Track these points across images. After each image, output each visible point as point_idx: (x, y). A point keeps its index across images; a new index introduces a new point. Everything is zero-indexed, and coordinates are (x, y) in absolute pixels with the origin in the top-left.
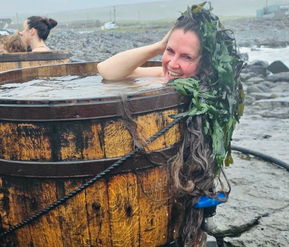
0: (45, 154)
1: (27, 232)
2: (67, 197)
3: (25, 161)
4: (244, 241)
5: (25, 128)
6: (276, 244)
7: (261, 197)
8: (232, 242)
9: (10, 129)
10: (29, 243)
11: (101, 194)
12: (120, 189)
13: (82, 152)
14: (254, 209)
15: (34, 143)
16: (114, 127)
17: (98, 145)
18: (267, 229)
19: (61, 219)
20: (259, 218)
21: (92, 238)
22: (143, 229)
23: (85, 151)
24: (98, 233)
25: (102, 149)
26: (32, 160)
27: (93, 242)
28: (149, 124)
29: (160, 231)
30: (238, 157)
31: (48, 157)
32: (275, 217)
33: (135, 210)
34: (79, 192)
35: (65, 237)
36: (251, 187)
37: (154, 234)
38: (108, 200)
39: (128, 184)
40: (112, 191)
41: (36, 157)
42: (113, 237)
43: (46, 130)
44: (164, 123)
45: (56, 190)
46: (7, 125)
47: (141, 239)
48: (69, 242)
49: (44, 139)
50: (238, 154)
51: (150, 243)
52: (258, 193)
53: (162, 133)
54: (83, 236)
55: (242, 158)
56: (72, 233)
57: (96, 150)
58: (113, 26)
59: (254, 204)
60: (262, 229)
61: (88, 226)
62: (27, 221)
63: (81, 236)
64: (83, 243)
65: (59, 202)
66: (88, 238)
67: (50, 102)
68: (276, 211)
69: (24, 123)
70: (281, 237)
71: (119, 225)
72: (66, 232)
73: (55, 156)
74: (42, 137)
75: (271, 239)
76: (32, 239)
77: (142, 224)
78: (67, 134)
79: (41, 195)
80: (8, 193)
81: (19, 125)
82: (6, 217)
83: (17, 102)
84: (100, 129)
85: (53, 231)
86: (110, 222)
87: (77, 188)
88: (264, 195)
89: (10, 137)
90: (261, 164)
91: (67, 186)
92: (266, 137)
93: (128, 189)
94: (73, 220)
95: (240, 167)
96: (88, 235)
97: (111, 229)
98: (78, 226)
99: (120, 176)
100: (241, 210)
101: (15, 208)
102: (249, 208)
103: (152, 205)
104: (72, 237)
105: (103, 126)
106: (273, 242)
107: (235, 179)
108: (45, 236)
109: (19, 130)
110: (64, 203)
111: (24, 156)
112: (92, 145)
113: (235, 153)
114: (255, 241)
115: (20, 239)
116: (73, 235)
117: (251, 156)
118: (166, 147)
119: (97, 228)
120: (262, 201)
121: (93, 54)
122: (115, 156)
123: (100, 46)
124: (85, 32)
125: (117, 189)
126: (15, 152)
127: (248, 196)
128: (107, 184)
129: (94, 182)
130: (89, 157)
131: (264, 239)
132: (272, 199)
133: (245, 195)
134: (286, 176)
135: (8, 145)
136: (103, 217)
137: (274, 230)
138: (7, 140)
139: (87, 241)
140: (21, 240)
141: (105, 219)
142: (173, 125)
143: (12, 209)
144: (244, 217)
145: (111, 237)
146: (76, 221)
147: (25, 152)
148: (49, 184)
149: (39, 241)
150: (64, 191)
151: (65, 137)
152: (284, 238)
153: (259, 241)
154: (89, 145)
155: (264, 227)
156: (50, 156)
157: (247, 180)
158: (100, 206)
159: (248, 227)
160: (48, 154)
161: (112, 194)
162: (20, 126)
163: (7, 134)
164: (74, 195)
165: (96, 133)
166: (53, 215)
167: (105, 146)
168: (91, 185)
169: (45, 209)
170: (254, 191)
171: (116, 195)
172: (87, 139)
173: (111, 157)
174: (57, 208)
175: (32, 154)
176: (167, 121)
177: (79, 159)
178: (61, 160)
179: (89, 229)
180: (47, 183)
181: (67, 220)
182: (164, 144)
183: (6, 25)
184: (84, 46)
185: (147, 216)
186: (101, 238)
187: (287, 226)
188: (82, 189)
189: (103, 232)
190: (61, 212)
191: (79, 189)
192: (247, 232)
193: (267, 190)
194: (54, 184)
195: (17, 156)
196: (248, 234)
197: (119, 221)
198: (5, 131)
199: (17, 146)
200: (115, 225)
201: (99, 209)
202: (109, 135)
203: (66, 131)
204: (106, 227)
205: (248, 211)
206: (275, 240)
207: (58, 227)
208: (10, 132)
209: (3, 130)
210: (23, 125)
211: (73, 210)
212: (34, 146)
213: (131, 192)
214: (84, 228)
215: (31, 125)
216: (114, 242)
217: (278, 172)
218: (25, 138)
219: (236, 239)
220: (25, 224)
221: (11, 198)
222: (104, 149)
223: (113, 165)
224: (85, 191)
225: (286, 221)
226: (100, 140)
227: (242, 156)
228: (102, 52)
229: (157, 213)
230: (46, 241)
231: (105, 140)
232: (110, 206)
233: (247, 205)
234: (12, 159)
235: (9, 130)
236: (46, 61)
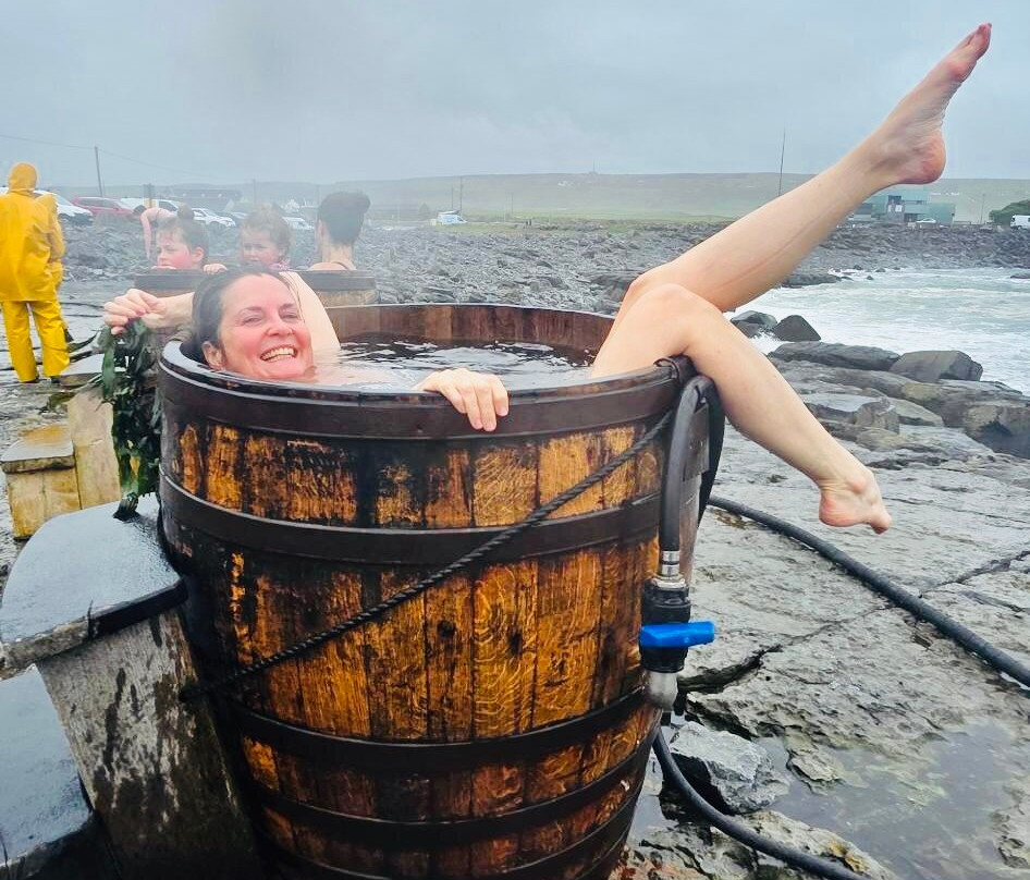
0: (342, 509)
1: (291, 674)
2: (386, 606)
3: (299, 521)
4: (729, 703)
5: (303, 451)
6: (795, 711)
7: (764, 610)
8: (705, 703)
9: (270, 449)
10: (294, 696)
11: (458, 602)
12: (500, 594)
13: (423, 510)
14: (751, 634)
15: (319, 483)
16: (496, 461)
17: (460, 497)
18: (778, 678)
19: (368, 651)
20: (761, 653)
21: (432, 696)
22: (541, 681)
23: (429, 509)
24: (447, 685)
25: (468, 507)
26: (313, 520)
27: (433, 703)
28: (573, 456)
29: (576, 687)
30: (719, 519)
31: (349, 516)
32: (794, 655)
33: (529, 640)
34: (411, 597)
35: (373, 689)
36: (746, 585)
37: (565, 692)
38: (474, 617)
39: (517, 585)
40: (483, 597)
41: (321, 515)
42: (476, 697)
43: (349, 457)
44: (604, 455)
45: (362, 589)
46: (264, 442)
47: (536, 701)
48: (381, 701)
49: (342, 477)
50: (720, 513)
51: (554, 710)
52: (760, 600)
53: (600, 477)
54: (413, 689)
55: (727, 522)
56: (389, 681)
57: (453, 507)
58: (455, 219)
59: (752, 624)
60: (768, 679)
61: (426, 669)
62: (295, 650)
63: (409, 690)
64: (412, 704)
65: (367, 614)
66: (425, 696)
67: (362, 397)
68: (796, 641)
69: (302, 438)
70: (805, 697)
71: (492, 670)
72: (378, 679)
73: (366, 515)
74: (338, 473)
75: (786, 700)
76: (301, 689)
77: (541, 670)
78: (394, 470)
79: (328, 598)
80: (257, 588)
81: (289, 443)
82: (247, 638)
83: (290, 393)
84: (467, 462)
85: (348, 676)
86: (474, 663)
87: (408, 586)
88: (774, 605)
89: (268, 469)
90: (765, 537)
91: (386, 581)
92: (774, 479)
93: (517, 596)
94: (395, 654)
95: (723, 541)
96: (424, 689)
97: (474, 679)
98: (405, 668)
99: (502, 567)
100: (725, 635)
101: (269, 620)
102: (741, 632)
103: (566, 631)
104: (390, 690)
105: (472, 458)
106: (789, 707)
107: (713, 567)
108: (330, 683)
109: (289, 452)
110: (379, 617)
111: (296, 510)
112: (446, 496)
113: (711, 511)
114: (752, 703)
115: (275, 687)
116: (393, 686)
117: (745, 519)
118: (604, 509)
119: (444, 675)
120: (767, 616)
121: (410, 277)
122: (495, 523)
123: (426, 259)
124: (397, 228)
125: (494, 595)
126: (277, 501)
127: (738, 605)
128: (473, 582)
129: (446, 576)
130: (439, 523)
131: (770, 700)
132: (789, 614)
133: (731, 603)
134: (818, 567)
135: (261, 484)
136: (460, 652)
137: (792, 681)
138: (260, 474)
139: (421, 701)
140: (277, 690)
141: (463, 657)
142: (624, 461)
143: (262, 623)
144: (729, 651)
145: (472, 694)
146: (402, 658)
147: (300, 503)
148: (347, 574)
149: (317, 693)
150: (379, 592)
151: (389, 476)
152: (813, 700)
153: (762, 704)
154: (440, 495)
155: (772, 675)
156: (353, 514)
157: (737, 571)
158: (455, 629)
159: (738, 673)
160: (349, 510)
161: (482, 605)
162: (292, 445)
163: (261, 460)
164: (401, 602)
165: (456, 472)
166: (351, 641)
167: (475, 501)
168: (437, 584)
169: (334, 628)
170: (751, 595)
171: (492, 607)
172: (436, 481)
173: (486, 524)
174: (361, 627)
175: (315, 507)
176: (610, 451)
177: (417, 526)
178: (377, 525)
179: (427, 675)
180: (343, 573)
181: (382, 654)
182: (599, 502)
183: (231, 204)
184: (393, 258)
185: (553, 655)
186: (450, 697)
187: (819, 673)
188: (419, 591)
189: (457, 683)
190: (369, 636)
191: (412, 591)
192: (735, 682)
193: (780, 595)
194: (358, 576)
195: (280, 509)
196: (738, 688)
197: (492, 664)
198: (257, 455)
199: (282, 489)
200: (485, 671)
201: (453, 634)
202: (485, 476)
203: (392, 464)
204: (464, 674)
205: (737, 638)
206: (793, 703)
207: (362, 667)
208: (269, 457)
209: (253, 452)
210: (299, 443)
211: (394, 633)
212: (319, 491)
213: (523, 602)
214: (418, 672)
215: (316, 444)
216: (477, 706)
217: (802, 557)
218: (302, 473)
219: (712, 696)
220: (288, 656)
221: (260, 599)
222: (473, 506)
223: (490, 543)
224: (425, 595)
225: (816, 663)
226: (464, 486)
227: (728, 519)
228: (430, 273)
229: (575, 647)
230: (332, 695)
231: (476, 487)
232: (476, 630)
233: (736, 626)
234: (269, 515)
235: (267, 452)
236: (326, 293)
